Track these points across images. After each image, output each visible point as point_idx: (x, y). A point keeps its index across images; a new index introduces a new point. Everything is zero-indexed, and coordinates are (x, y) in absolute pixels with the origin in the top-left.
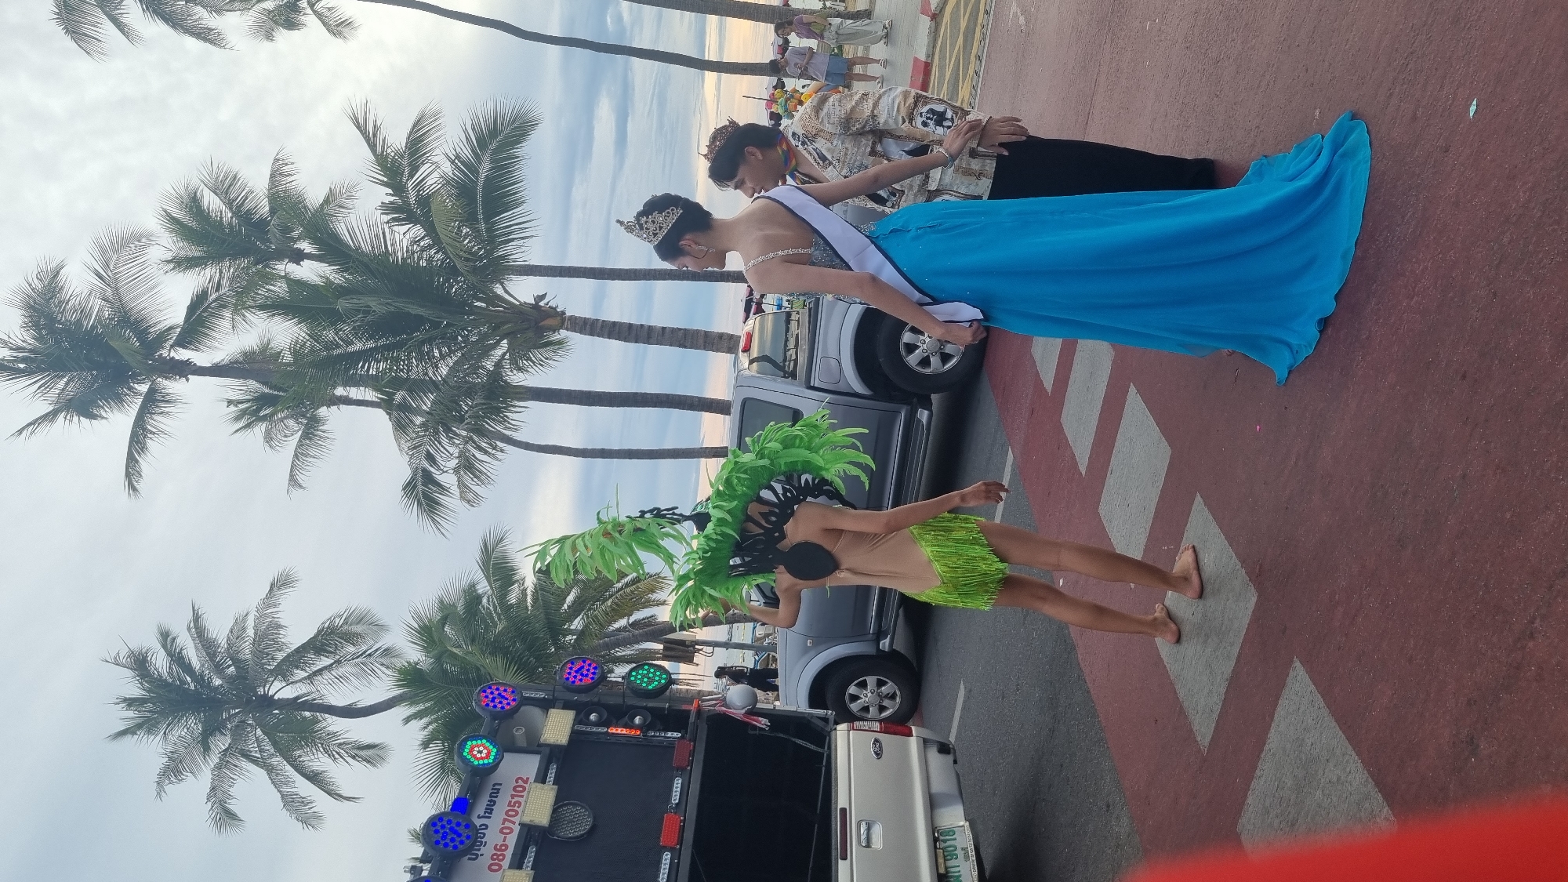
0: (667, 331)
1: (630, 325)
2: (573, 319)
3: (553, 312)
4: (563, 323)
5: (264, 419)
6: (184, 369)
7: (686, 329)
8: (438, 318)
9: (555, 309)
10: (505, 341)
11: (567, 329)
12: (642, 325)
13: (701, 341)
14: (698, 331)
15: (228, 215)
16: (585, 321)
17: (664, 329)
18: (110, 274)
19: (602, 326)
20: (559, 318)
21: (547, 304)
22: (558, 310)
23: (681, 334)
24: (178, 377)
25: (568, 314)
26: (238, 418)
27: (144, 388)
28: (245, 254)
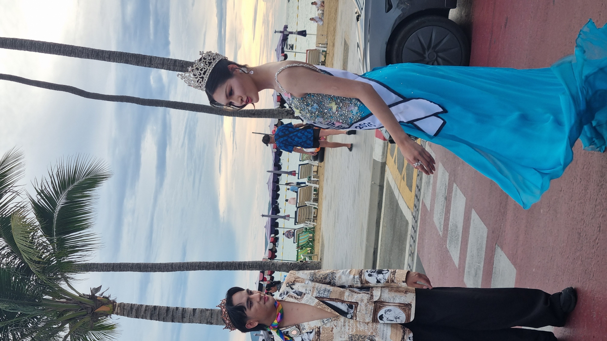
0: (197, 311)
1: (168, 309)
2: (122, 306)
3: (107, 301)
4: (114, 310)
7: (212, 310)
8: (13, 310)
9: (107, 298)
10: (67, 325)
11: (117, 314)
12: (177, 308)
16: (132, 306)
17: (194, 310)
19: (146, 310)
20: (111, 305)
21: (102, 295)
22: (111, 299)
23: (208, 313)
25: (118, 302)
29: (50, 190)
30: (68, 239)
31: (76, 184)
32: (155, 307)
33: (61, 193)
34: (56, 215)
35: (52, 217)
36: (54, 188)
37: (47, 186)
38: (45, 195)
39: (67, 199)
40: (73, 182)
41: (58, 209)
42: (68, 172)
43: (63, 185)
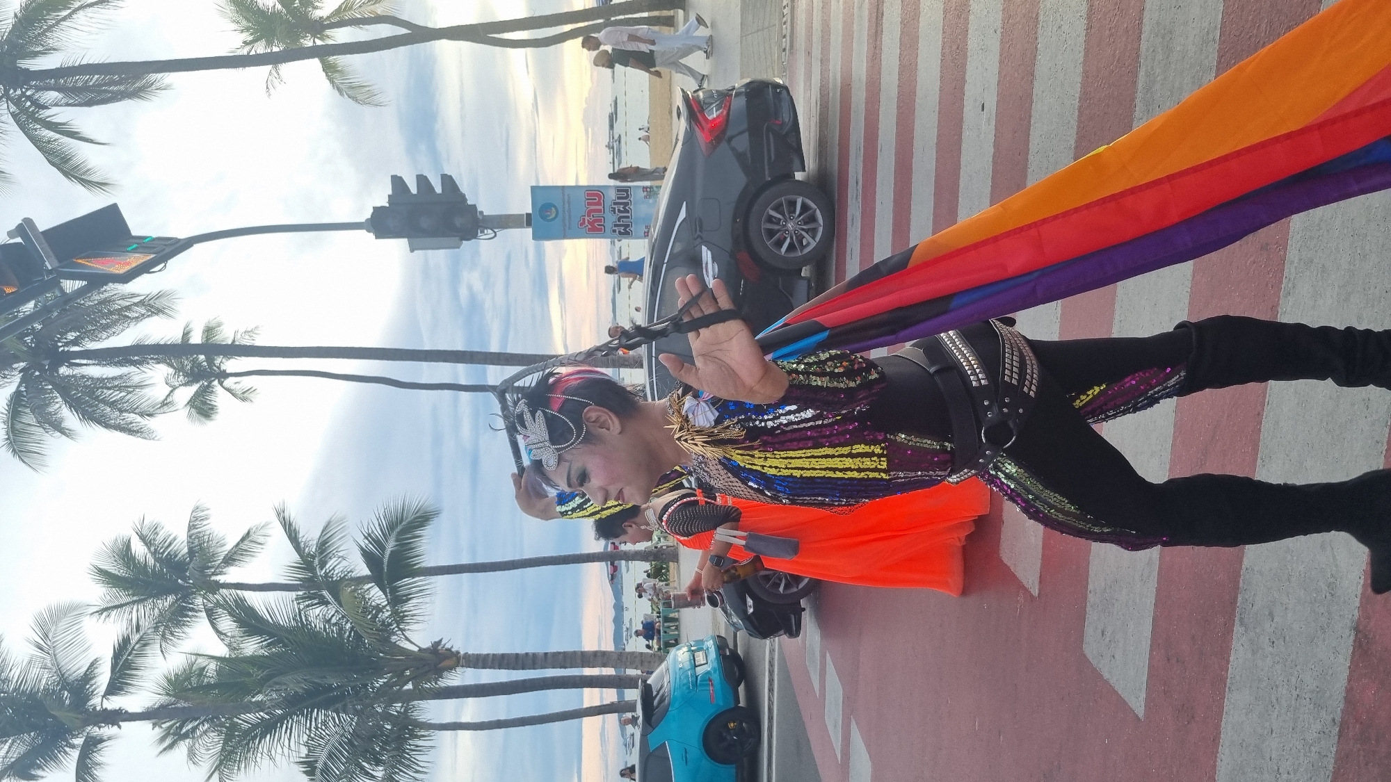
0: (549, 656)
1: (517, 654)
2: (466, 656)
3: (450, 653)
4: (459, 662)
5: (186, 736)
6: (116, 717)
7: (564, 653)
9: (449, 650)
10: (410, 683)
11: (462, 666)
12: (527, 654)
13: (579, 661)
14: (575, 652)
15: (151, 561)
16: (477, 656)
18: (49, 643)
19: (493, 660)
20: (454, 658)
21: (444, 647)
22: (453, 650)
23: (561, 657)
24: (110, 726)
25: (462, 653)
26: (162, 739)
27: (79, 741)
28: (167, 592)
29: (378, 532)
30: (401, 586)
31: (404, 523)
32: (503, 655)
33: (390, 535)
34: (386, 560)
35: (382, 563)
36: (381, 530)
37: (374, 529)
38: (373, 539)
39: (397, 541)
40: (401, 522)
41: (388, 552)
42: (396, 511)
43: (392, 527)
